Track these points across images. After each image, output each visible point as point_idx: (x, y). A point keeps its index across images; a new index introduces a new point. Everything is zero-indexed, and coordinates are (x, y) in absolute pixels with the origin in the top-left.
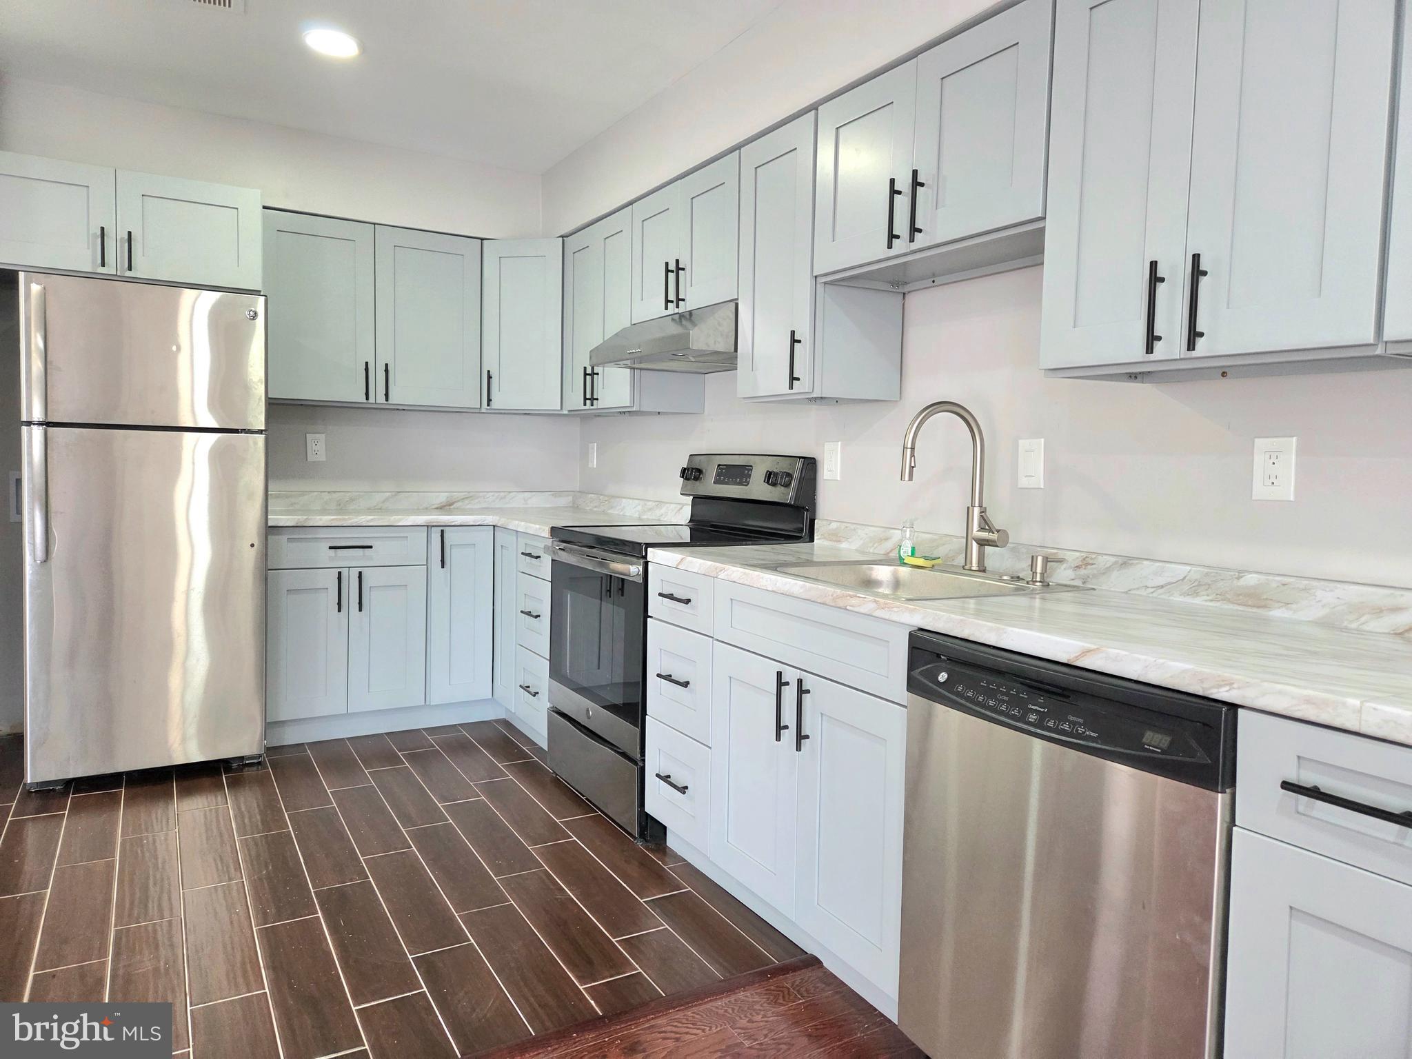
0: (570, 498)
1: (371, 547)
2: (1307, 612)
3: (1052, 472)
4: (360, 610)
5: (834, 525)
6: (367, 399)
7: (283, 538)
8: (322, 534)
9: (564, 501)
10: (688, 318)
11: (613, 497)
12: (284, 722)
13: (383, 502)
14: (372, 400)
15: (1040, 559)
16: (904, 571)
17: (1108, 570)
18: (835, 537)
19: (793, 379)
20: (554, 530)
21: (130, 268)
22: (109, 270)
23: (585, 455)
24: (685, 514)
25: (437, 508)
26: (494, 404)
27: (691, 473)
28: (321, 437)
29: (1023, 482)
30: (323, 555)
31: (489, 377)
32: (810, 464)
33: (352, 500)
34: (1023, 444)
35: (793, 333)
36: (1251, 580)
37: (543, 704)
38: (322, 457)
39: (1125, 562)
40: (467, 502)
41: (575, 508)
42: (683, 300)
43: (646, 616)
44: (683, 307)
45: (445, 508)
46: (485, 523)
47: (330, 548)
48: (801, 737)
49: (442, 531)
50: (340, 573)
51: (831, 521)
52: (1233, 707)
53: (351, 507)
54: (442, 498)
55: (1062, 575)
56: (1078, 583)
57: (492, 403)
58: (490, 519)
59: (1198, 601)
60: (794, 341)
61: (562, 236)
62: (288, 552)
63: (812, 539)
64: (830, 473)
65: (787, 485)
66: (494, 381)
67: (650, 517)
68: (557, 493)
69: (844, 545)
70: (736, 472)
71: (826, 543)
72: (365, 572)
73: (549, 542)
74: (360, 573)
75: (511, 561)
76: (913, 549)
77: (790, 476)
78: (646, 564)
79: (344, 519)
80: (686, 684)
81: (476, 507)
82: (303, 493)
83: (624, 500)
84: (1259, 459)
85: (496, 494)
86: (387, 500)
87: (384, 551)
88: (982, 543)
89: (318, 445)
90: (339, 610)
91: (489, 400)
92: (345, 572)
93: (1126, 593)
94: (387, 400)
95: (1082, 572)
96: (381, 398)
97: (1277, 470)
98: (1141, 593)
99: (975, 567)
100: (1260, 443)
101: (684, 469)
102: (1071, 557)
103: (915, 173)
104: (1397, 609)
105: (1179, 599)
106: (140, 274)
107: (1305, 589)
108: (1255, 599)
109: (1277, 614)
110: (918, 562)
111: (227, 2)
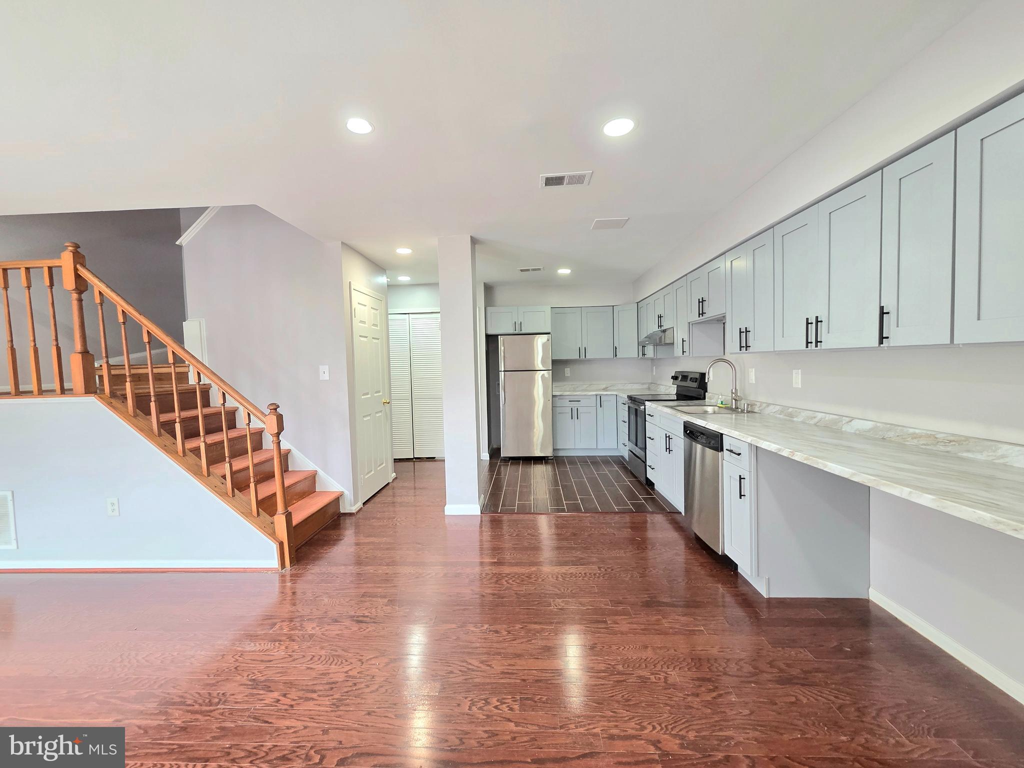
0: (648, 385)
1: (580, 401)
2: (799, 419)
3: (756, 378)
4: (578, 419)
5: (710, 394)
7: (557, 398)
8: (567, 397)
9: (646, 386)
10: (664, 331)
11: (659, 385)
13: (586, 388)
14: (581, 358)
15: (746, 405)
16: (716, 408)
17: (765, 408)
19: (683, 352)
20: (628, 396)
21: (521, 331)
22: (517, 332)
23: (652, 370)
24: (675, 391)
25: (603, 389)
27: (675, 378)
28: (569, 369)
29: (750, 382)
30: (568, 404)
31: (616, 348)
32: (703, 375)
33: (577, 387)
34: (751, 370)
35: (683, 339)
36: (790, 410)
37: (627, 448)
38: (569, 375)
39: (769, 405)
40: (612, 386)
41: (649, 389)
42: (663, 326)
43: (645, 421)
44: (663, 328)
45: (605, 389)
46: (613, 394)
47: (569, 401)
48: (670, 450)
49: (600, 397)
50: (572, 408)
51: (709, 393)
52: (722, 434)
53: (577, 389)
54: (604, 386)
55: (757, 409)
56: (759, 412)
57: (617, 356)
58: (615, 393)
59: (781, 416)
60: (683, 341)
61: (637, 303)
62: (559, 403)
63: (705, 399)
64: (710, 379)
65: (696, 382)
66: (617, 350)
67: (667, 392)
68: (643, 384)
69: (712, 401)
70: (685, 377)
71: (708, 400)
72: (579, 408)
73: (627, 400)
74: (577, 408)
75: (621, 406)
76: (722, 401)
77: (697, 379)
78: (645, 406)
79: (574, 393)
80: (654, 439)
81: (613, 389)
82: (565, 385)
83: (661, 386)
84: (794, 375)
86: (588, 387)
87: (583, 403)
88: (736, 400)
89: (568, 371)
90: (572, 419)
91: (616, 355)
93: (768, 414)
95: (760, 408)
96: (584, 357)
97: (797, 379)
98: (771, 414)
99: (734, 407)
100: (794, 371)
101: (672, 377)
102: (758, 404)
103: (703, 298)
104: (815, 417)
105: (778, 416)
106: (523, 332)
107: (800, 412)
108: (791, 415)
109: (795, 419)
110: (721, 406)
111: (539, 269)
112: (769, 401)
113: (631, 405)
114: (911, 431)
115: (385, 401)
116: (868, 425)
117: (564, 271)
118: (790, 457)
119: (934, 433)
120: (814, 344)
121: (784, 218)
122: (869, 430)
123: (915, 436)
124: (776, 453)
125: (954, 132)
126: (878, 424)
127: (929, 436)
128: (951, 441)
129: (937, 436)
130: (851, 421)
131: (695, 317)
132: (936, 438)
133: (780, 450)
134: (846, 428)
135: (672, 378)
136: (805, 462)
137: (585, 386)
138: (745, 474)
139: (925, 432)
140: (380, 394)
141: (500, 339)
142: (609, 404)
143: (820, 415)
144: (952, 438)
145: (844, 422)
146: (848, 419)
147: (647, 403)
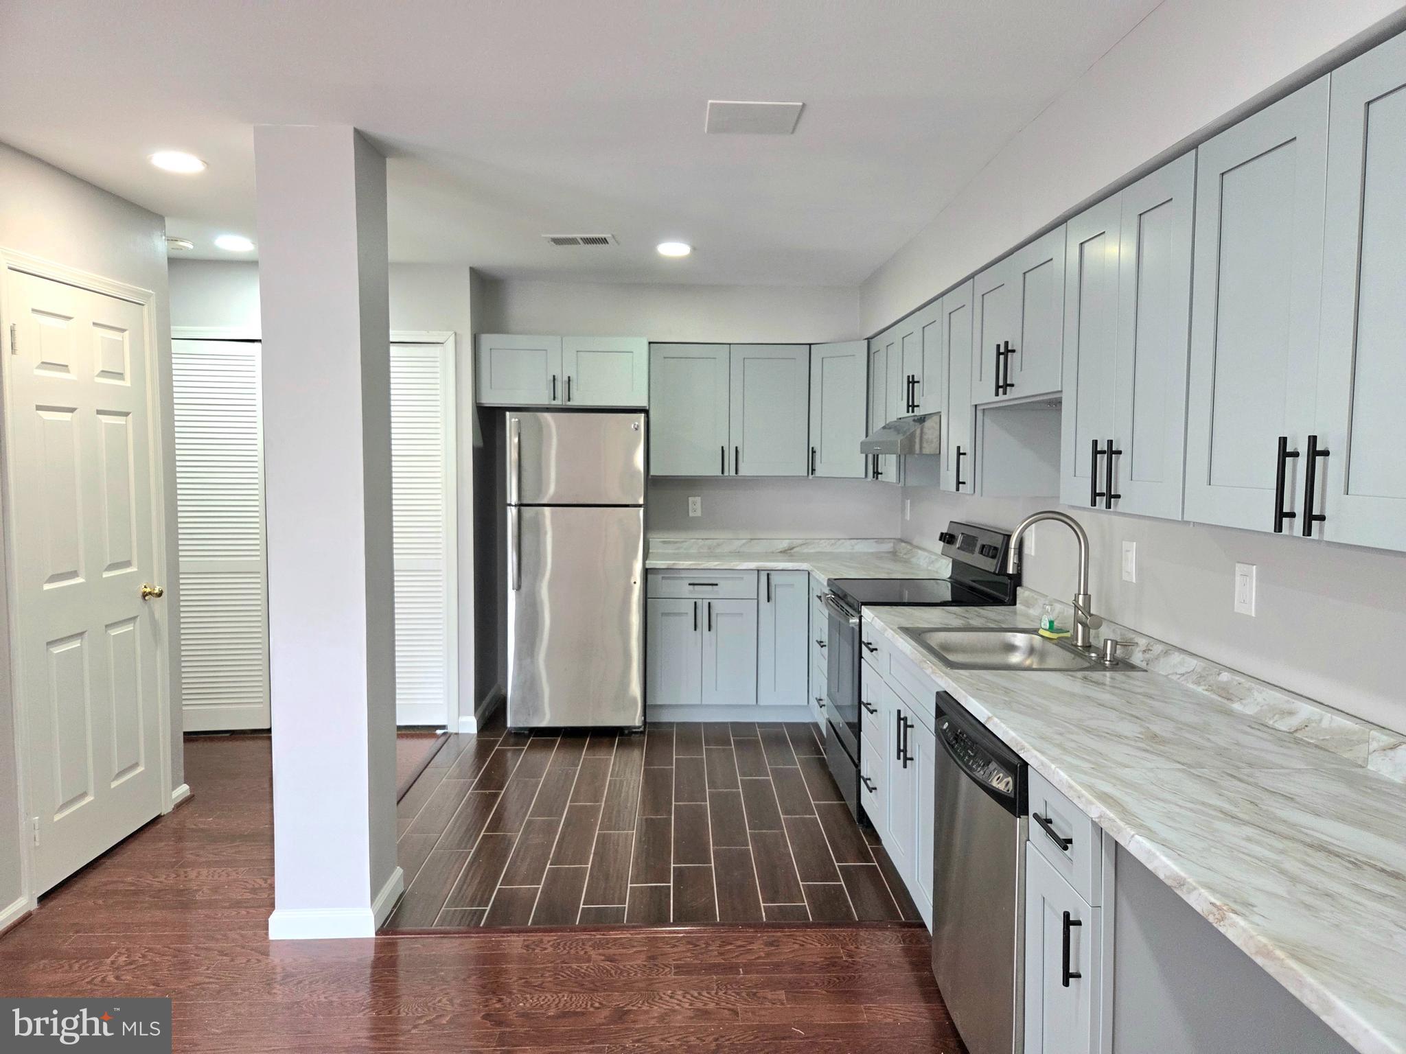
0: (892, 545)
1: (717, 585)
2: (1249, 707)
3: (1140, 569)
4: (709, 630)
5: (1027, 593)
6: (723, 473)
7: (660, 576)
8: (685, 574)
9: (886, 547)
10: (922, 420)
11: (915, 546)
12: (661, 706)
13: (741, 547)
14: (726, 474)
15: (1109, 642)
16: (1037, 640)
17: (1159, 656)
18: (1028, 604)
19: (959, 483)
20: (833, 581)
21: (569, 400)
22: (558, 402)
23: (903, 510)
24: (949, 572)
25: (781, 552)
26: (819, 473)
27: (947, 538)
28: (698, 499)
29: (1125, 577)
30: (686, 590)
31: (813, 452)
33: (719, 545)
34: (1126, 544)
35: (959, 448)
36: (1225, 676)
37: (825, 713)
38: (699, 513)
39: (1169, 650)
40: (804, 547)
41: (894, 553)
42: (918, 406)
43: (860, 657)
44: (918, 412)
45: (787, 553)
46: (801, 568)
47: (690, 584)
48: (908, 758)
49: (768, 575)
50: (695, 603)
51: (1026, 589)
52: (1025, 764)
53: (718, 550)
54: (784, 544)
55: (1137, 658)
56: (1143, 665)
57: (816, 472)
58: (805, 566)
59: (1199, 689)
60: (959, 453)
61: (867, 339)
62: (663, 587)
63: (1014, 603)
64: (1028, 549)
65: (994, 557)
66: (817, 455)
68: (880, 540)
69: (1029, 616)
70: (968, 542)
71: (1023, 608)
72: (714, 603)
73: (826, 591)
74: (709, 603)
76: (1051, 623)
77: (996, 549)
78: (862, 618)
79: (699, 564)
80: (873, 712)
81: (812, 551)
82: (684, 542)
83: (920, 552)
84: (1238, 578)
85: (828, 541)
87: (725, 588)
88: (1084, 625)
89: (695, 505)
90: (695, 630)
91: (813, 470)
92: (699, 602)
93: (1166, 676)
94: (736, 473)
95: (1147, 656)
96: (733, 473)
97: (1247, 590)
98: (1175, 678)
99: (1080, 643)
100: (1239, 568)
101: (942, 534)
102: (1142, 642)
103: (1007, 343)
104: (1291, 713)
105: (1192, 686)
106: (576, 402)
107: (1249, 690)
108: (1226, 693)
109: (1236, 706)
110: (1047, 634)
111: (604, 241)
112: (1174, 640)
113: (835, 609)
115: (148, 590)
117: (674, 249)
118: (1211, 919)
120: (1299, 521)
124: (1170, 888)
131: (986, 393)
133: (1182, 884)
135: (940, 540)
136: (1259, 961)
137: (738, 543)
138: (1082, 911)
140: (129, 570)
141: (511, 419)
142: (791, 596)
143: (1306, 710)
147: (866, 611)
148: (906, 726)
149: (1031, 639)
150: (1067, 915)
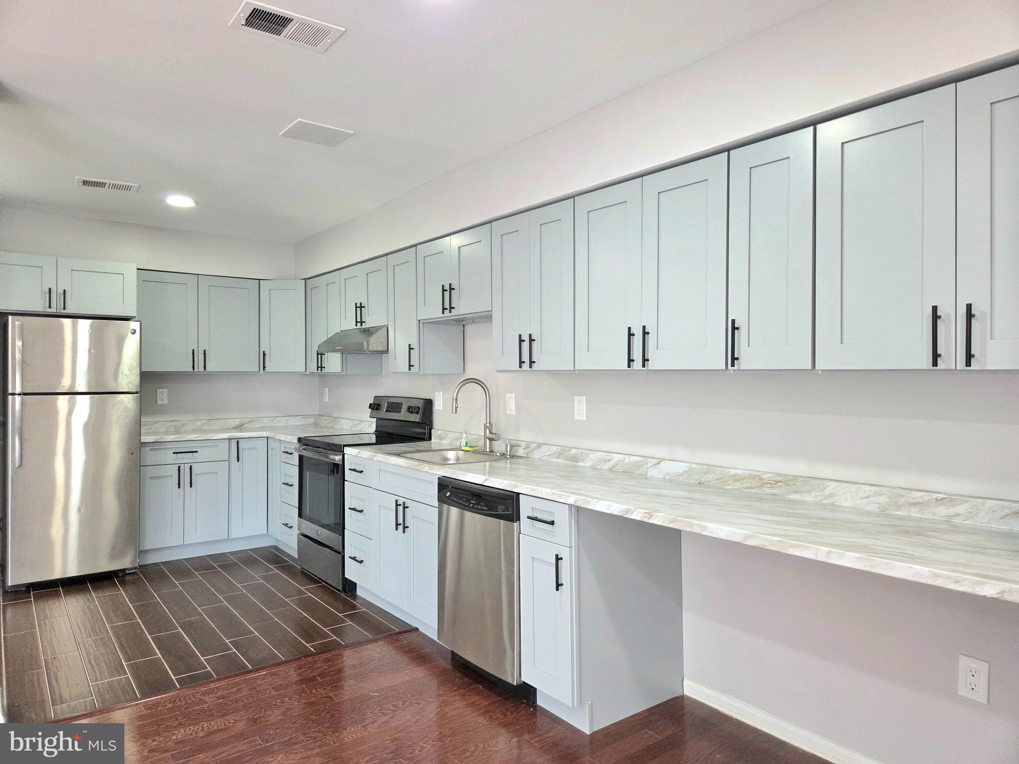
0: (313, 419)
1: (197, 452)
2: (588, 463)
3: (518, 407)
4: (191, 487)
5: (439, 432)
6: (194, 369)
7: (148, 449)
8: (169, 446)
9: (310, 420)
10: (368, 330)
11: (337, 418)
12: (147, 551)
13: (201, 426)
14: (196, 370)
15: (509, 446)
16: (461, 453)
17: (534, 449)
18: (440, 438)
19: (410, 366)
20: (300, 440)
21: (64, 308)
22: (54, 310)
23: (321, 395)
24: (373, 428)
25: (233, 428)
26: (267, 369)
27: (375, 407)
28: (165, 391)
29: (509, 412)
30: (170, 457)
31: (264, 354)
32: (429, 403)
33: (183, 425)
34: (508, 395)
35: (410, 345)
36: (574, 451)
37: (296, 532)
38: (166, 402)
39: (539, 445)
40: (252, 423)
41: (316, 424)
42: (364, 322)
43: (344, 480)
44: (364, 326)
45: (239, 428)
46: (262, 436)
47: (174, 453)
48: (405, 527)
49: (238, 442)
50: (179, 467)
51: (439, 430)
52: (518, 494)
53: (183, 429)
54: (237, 422)
55: (521, 452)
56: (525, 455)
57: (266, 369)
58: (265, 434)
59: (559, 461)
60: (410, 349)
61: (305, 280)
62: (150, 456)
63: (431, 440)
64: (438, 406)
65: (418, 413)
66: (267, 357)
67: (356, 430)
68: (305, 416)
69: (444, 442)
70: (394, 407)
71: (437, 441)
72: (194, 466)
73: (297, 445)
74: (191, 466)
75: (277, 457)
76: (466, 443)
77: (418, 407)
78: (344, 455)
79: (182, 437)
80: (361, 511)
81: (257, 426)
82: (155, 422)
83: (343, 420)
84: (576, 404)
85: (269, 418)
86: (204, 424)
87: (204, 454)
88: (491, 440)
89: (163, 396)
90: (179, 487)
91: (264, 367)
92: (182, 466)
93: (539, 458)
94: (205, 369)
95: (526, 450)
96: (202, 369)
97: (580, 408)
98: (544, 458)
99: (488, 450)
100: (576, 398)
101: (371, 404)
102: (523, 444)
103: (450, 285)
104: (609, 460)
105: (554, 460)
106: (69, 310)
107: (587, 454)
108: (575, 459)
109: (581, 464)
110: (467, 449)
111: (129, 188)
112: (540, 440)
113: (304, 453)
114: (733, 472)
116: (682, 467)
117: (180, 201)
118: (645, 520)
119: (758, 473)
120: (639, 362)
121: (593, 188)
122: (682, 475)
123: (737, 478)
124: (620, 517)
125: (812, 128)
126: (694, 466)
127: (753, 477)
128: (777, 482)
129: (763, 477)
130: (658, 463)
131: (435, 312)
132: (761, 479)
133: (627, 512)
134: (653, 473)
135: (370, 408)
136: (671, 526)
137: (199, 423)
138: (564, 553)
139: (748, 472)
141: (14, 322)
142: (253, 457)
143: (617, 457)
144: (779, 478)
145: (650, 465)
146: (655, 461)
147: (347, 450)
148: (405, 507)
149: (457, 454)
150: (557, 556)
